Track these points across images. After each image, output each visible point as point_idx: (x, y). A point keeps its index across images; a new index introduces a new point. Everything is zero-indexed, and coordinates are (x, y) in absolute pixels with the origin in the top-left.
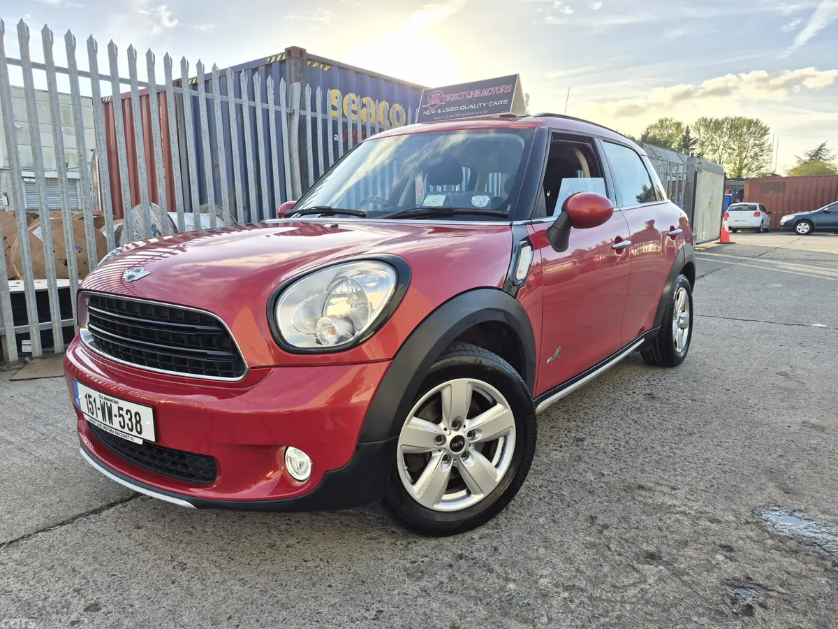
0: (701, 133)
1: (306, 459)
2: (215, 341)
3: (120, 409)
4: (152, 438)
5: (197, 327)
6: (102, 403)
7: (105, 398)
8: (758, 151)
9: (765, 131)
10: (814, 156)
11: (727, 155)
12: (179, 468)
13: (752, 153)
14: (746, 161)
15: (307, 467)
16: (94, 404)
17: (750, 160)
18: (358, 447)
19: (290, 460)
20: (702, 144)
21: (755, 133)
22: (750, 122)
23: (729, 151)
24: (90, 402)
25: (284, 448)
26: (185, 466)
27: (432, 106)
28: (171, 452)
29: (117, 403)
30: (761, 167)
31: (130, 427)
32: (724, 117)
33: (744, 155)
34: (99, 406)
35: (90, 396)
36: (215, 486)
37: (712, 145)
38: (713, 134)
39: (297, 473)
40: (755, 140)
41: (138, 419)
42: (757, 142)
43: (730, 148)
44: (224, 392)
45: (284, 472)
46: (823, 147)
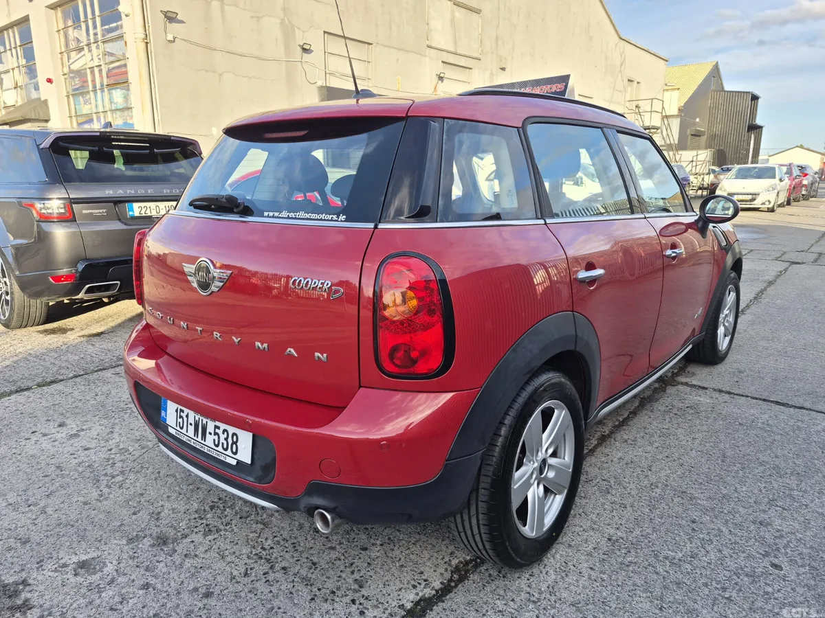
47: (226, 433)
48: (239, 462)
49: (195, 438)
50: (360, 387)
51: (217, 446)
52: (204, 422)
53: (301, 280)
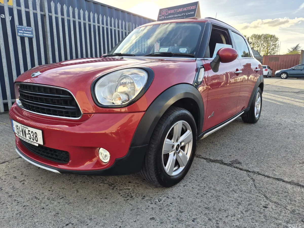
0: (253, 40)
1: (108, 153)
2: (68, 103)
3: (29, 131)
4: (42, 143)
5: (61, 96)
6: (22, 129)
7: (23, 127)
8: (274, 47)
9: (277, 39)
10: (294, 49)
11: (262, 48)
12: (54, 156)
13: (272, 48)
14: (269, 51)
15: (108, 157)
16: (19, 129)
17: (271, 50)
18: (130, 149)
19: (101, 154)
20: (254, 44)
21: (273, 40)
22: (272, 36)
23: (263, 47)
24: (18, 129)
25: (98, 149)
26: (57, 155)
27: (163, 15)
28: (51, 150)
29: (28, 128)
30: (275, 53)
31: (33, 139)
32: (262, 34)
33: (269, 48)
34: (21, 130)
35: (17, 126)
36: (68, 164)
37: (257, 44)
38: (258, 40)
39: (104, 159)
40: (273, 43)
41: (36, 135)
42: (274, 44)
43: (264, 46)
44: (71, 124)
45: (99, 159)
46: (298, 46)
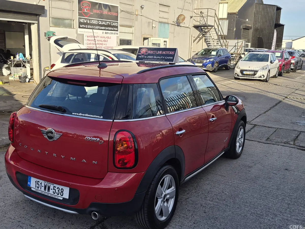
47: (58, 189)
48: (64, 198)
49: (45, 191)
50: (108, 172)
51: (55, 193)
52: (49, 185)
53: (89, 138)
